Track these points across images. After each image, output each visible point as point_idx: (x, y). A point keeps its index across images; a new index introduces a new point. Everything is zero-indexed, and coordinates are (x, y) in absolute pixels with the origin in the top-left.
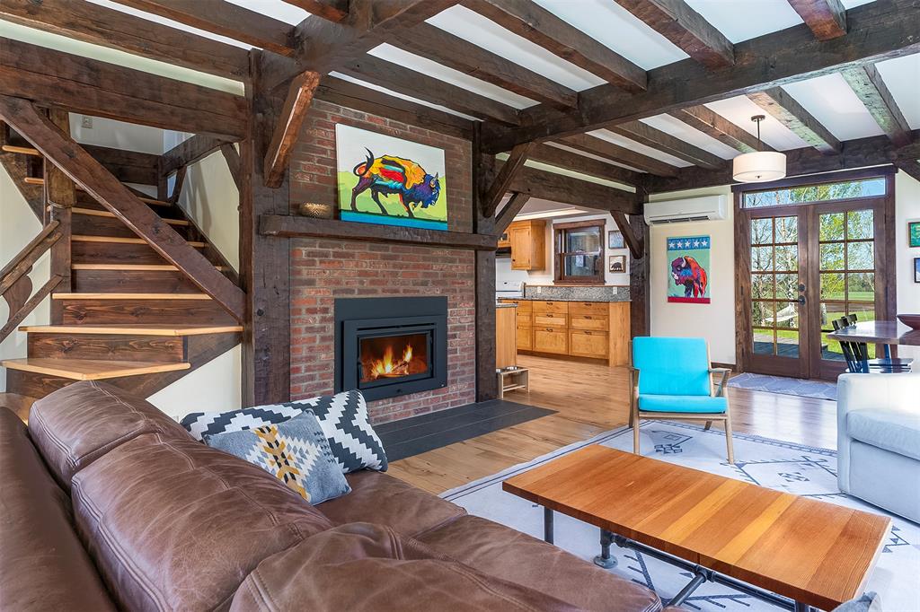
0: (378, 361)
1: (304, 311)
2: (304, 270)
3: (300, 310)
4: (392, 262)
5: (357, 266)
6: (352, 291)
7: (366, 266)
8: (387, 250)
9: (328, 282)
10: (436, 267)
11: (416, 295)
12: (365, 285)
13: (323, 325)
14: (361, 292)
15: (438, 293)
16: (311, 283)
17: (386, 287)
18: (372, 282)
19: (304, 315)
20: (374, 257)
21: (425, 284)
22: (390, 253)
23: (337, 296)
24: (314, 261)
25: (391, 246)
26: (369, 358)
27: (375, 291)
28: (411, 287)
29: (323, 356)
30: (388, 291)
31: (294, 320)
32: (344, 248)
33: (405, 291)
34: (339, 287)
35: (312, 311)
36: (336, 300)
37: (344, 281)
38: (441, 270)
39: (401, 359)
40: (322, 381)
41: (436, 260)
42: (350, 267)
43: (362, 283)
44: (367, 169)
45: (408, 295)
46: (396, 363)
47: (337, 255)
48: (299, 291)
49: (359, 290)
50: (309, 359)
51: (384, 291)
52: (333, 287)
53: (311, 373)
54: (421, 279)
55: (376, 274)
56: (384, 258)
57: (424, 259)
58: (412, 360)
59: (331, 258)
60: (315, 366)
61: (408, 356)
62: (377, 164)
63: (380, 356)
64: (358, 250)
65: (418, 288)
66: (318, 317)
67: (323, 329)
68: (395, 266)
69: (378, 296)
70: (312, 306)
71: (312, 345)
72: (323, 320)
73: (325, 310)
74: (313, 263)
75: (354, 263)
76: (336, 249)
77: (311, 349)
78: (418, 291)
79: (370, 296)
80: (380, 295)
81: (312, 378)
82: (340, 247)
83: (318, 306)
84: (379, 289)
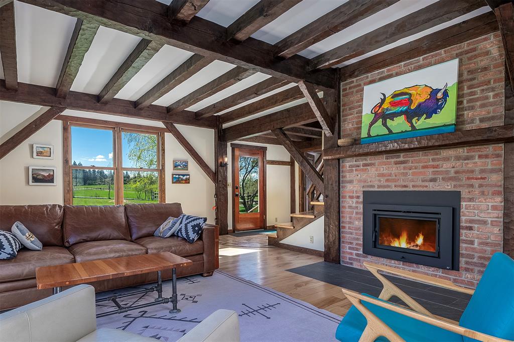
0: (396, 239)
1: (347, 197)
2: (348, 175)
3: (346, 196)
4: (403, 165)
5: (376, 170)
6: (373, 186)
7: (383, 170)
8: (399, 157)
9: (360, 181)
10: (446, 166)
11: (425, 189)
12: (382, 182)
13: (357, 205)
14: (379, 187)
15: (448, 187)
16: (351, 182)
17: (397, 184)
18: (387, 180)
19: (348, 200)
20: (390, 164)
21: (433, 180)
22: (402, 159)
23: (365, 189)
24: (352, 170)
25: (402, 155)
26: (389, 236)
27: (389, 186)
28: (420, 183)
29: (357, 223)
30: (399, 186)
31: (342, 201)
32: (369, 160)
33: (413, 186)
34: (366, 184)
35: (351, 197)
36: (364, 191)
37: (369, 180)
38: (454, 167)
39: (414, 241)
40: (357, 237)
41: (447, 159)
42: (372, 171)
43: (380, 181)
44: (380, 107)
45: (416, 189)
46: (410, 243)
47: (365, 165)
48: (345, 186)
49: (378, 185)
50: (350, 223)
51: (395, 186)
52: (363, 184)
53: (351, 231)
54: (431, 176)
55: (390, 175)
56: (396, 163)
57: (433, 160)
58: (423, 244)
59: (362, 167)
60: (353, 227)
61: (420, 241)
62: (388, 100)
63: (398, 236)
64: (377, 160)
65: (427, 184)
66: (355, 200)
67: (357, 207)
68: (404, 168)
69: (392, 190)
70: (351, 195)
71: (351, 215)
72: (357, 202)
73: (358, 197)
74: (352, 171)
75: (375, 169)
76: (365, 162)
77: (350, 218)
78: (426, 186)
79: (386, 190)
80: (394, 189)
81: (351, 233)
82: (366, 160)
83: (355, 195)
84: (393, 184)
